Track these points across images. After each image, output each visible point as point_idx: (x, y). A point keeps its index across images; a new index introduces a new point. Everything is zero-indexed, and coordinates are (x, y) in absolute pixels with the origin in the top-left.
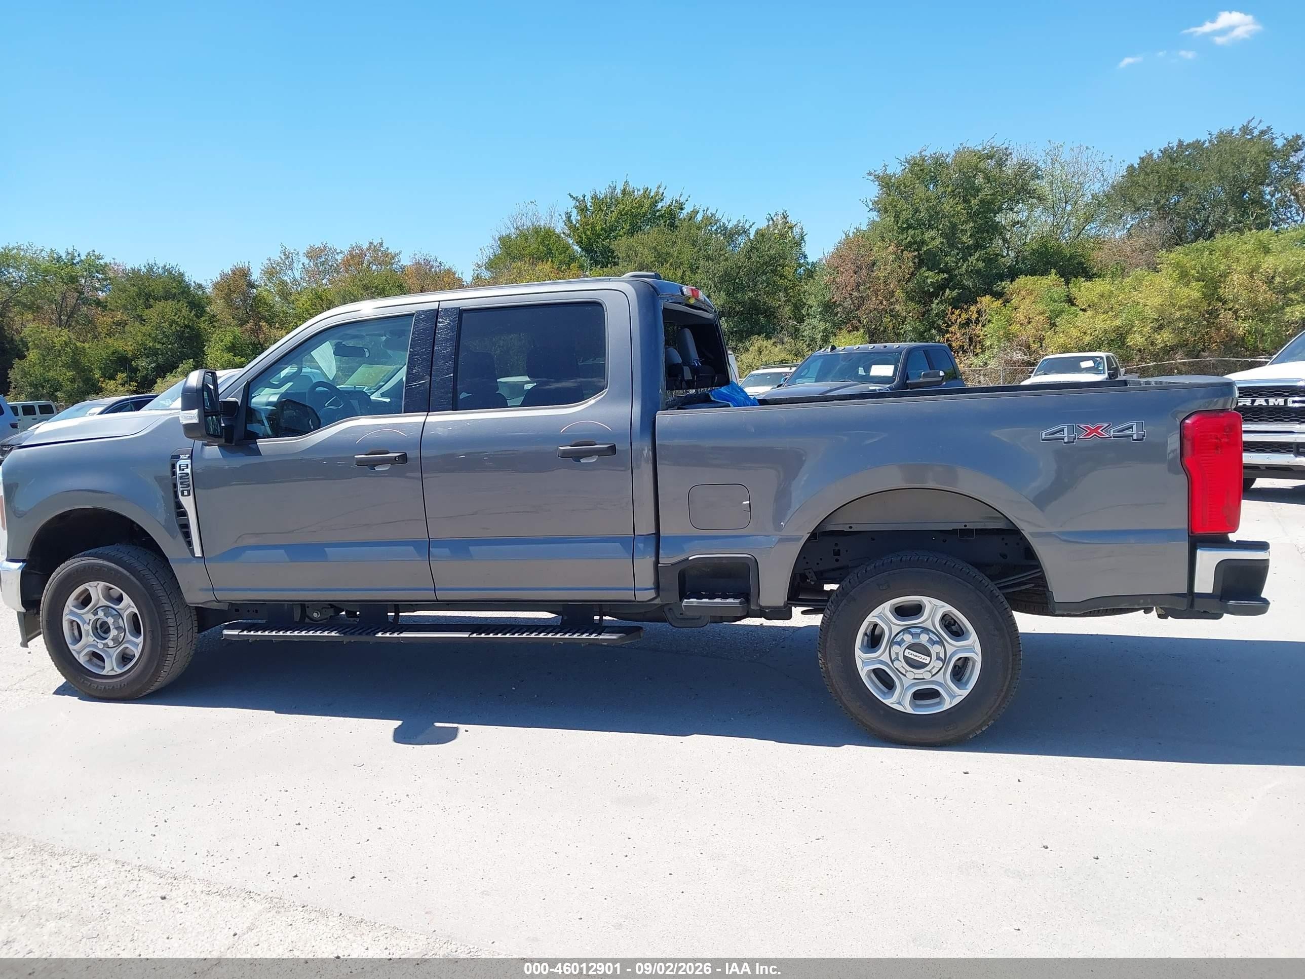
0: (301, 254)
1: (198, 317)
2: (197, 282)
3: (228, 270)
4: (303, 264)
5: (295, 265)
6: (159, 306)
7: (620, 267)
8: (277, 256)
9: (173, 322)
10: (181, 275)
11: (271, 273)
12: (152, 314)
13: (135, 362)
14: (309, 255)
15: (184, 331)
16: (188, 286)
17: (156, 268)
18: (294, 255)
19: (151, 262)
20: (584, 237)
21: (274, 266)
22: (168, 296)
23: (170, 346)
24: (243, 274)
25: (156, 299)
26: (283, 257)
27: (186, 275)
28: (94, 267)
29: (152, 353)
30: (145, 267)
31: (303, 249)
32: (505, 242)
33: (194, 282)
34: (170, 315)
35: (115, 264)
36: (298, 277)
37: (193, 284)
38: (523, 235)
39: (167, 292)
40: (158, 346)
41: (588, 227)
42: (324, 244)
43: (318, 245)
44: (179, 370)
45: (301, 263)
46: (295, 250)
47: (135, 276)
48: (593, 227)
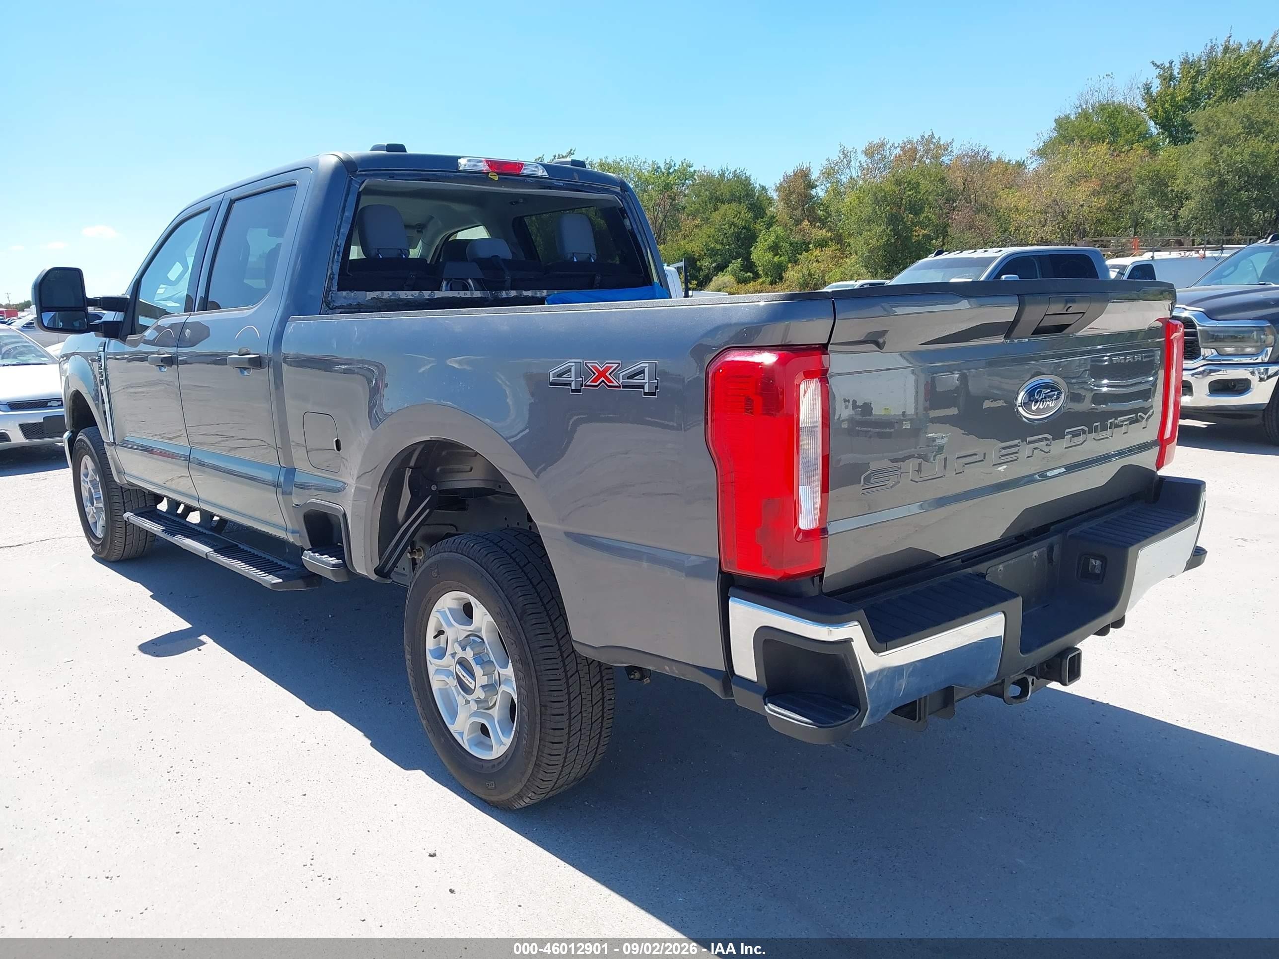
0: (859, 152)
1: (756, 218)
2: (761, 184)
3: (790, 172)
4: (860, 162)
5: (853, 163)
6: (723, 208)
7: (1196, 142)
8: (835, 156)
9: (733, 224)
10: (748, 179)
11: (829, 173)
12: (716, 217)
13: (700, 262)
14: (866, 153)
15: (741, 232)
16: (753, 190)
17: (727, 173)
18: (852, 153)
19: (724, 167)
20: (1160, 110)
21: (833, 166)
22: (733, 199)
23: (727, 247)
24: (803, 175)
25: (723, 202)
26: (842, 157)
27: (752, 178)
28: (685, 174)
29: (713, 253)
30: (718, 172)
31: (862, 146)
32: (1062, 124)
33: (760, 185)
34: (730, 217)
35: (705, 171)
36: (854, 175)
37: (758, 186)
38: (1085, 115)
39: (733, 195)
40: (719, 247)
41: (1167, 98)
42: (882, 139)
43: (876, 141)
44: (729, 269)
45: (858, 161)
46: (854, 148)
47: (708, 181)
48: (1173, 98)
